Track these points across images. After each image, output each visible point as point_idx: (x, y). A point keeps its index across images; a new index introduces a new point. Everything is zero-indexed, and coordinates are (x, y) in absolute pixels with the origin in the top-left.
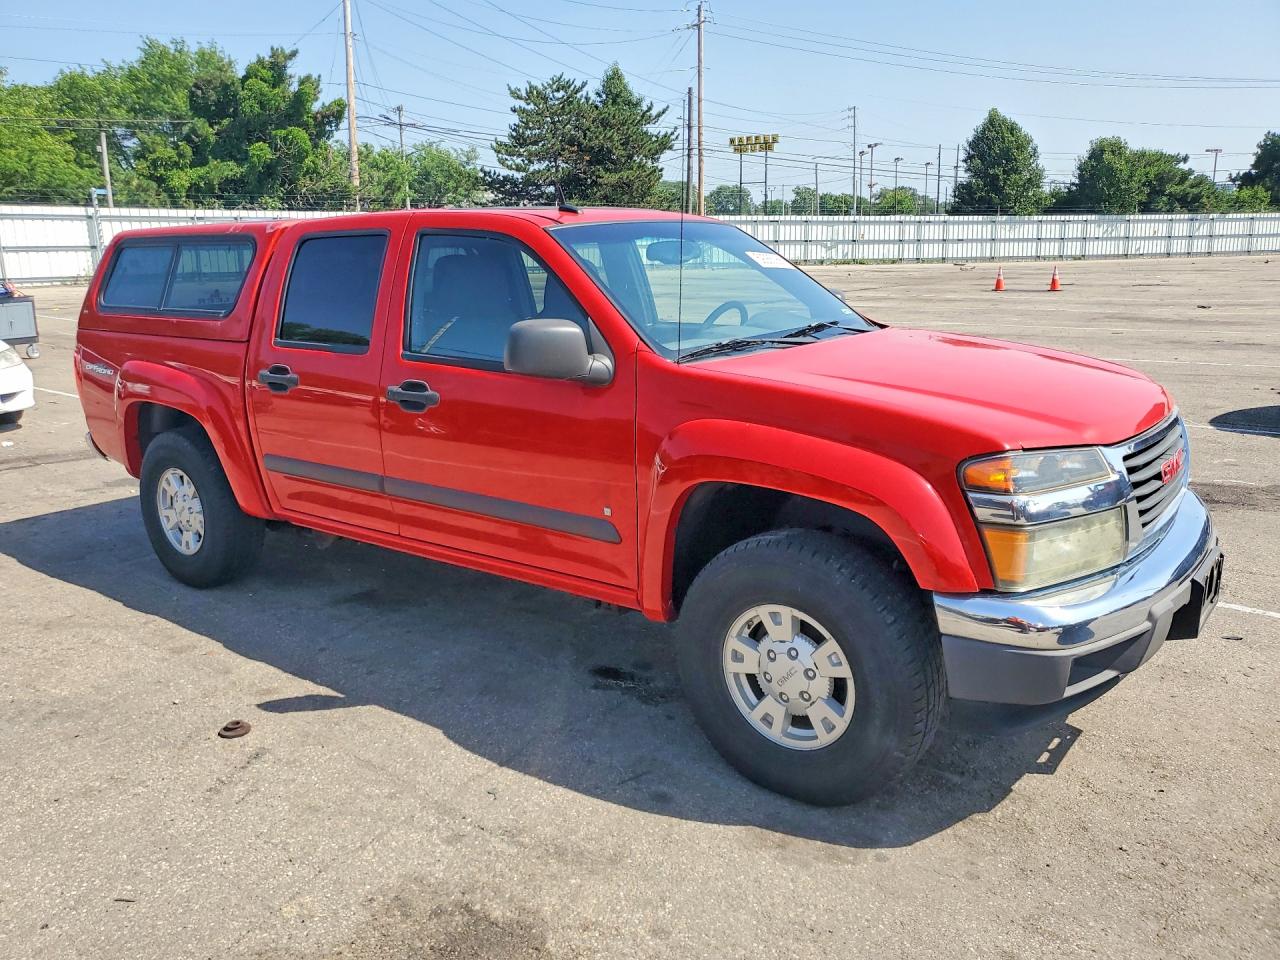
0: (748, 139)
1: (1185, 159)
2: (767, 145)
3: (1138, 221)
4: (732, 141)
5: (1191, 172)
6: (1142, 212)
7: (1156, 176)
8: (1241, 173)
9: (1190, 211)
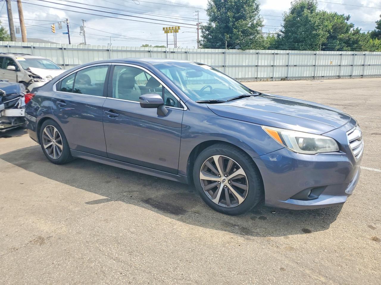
0: (169, 28)
1: (348, 18)
2: (176, 30)
3: (321, 55)
4: (164, 29)
5: (352, 26)
6: (323, 50)
7: (333, 26)
8: (370, 32)
9: (352, 50)
